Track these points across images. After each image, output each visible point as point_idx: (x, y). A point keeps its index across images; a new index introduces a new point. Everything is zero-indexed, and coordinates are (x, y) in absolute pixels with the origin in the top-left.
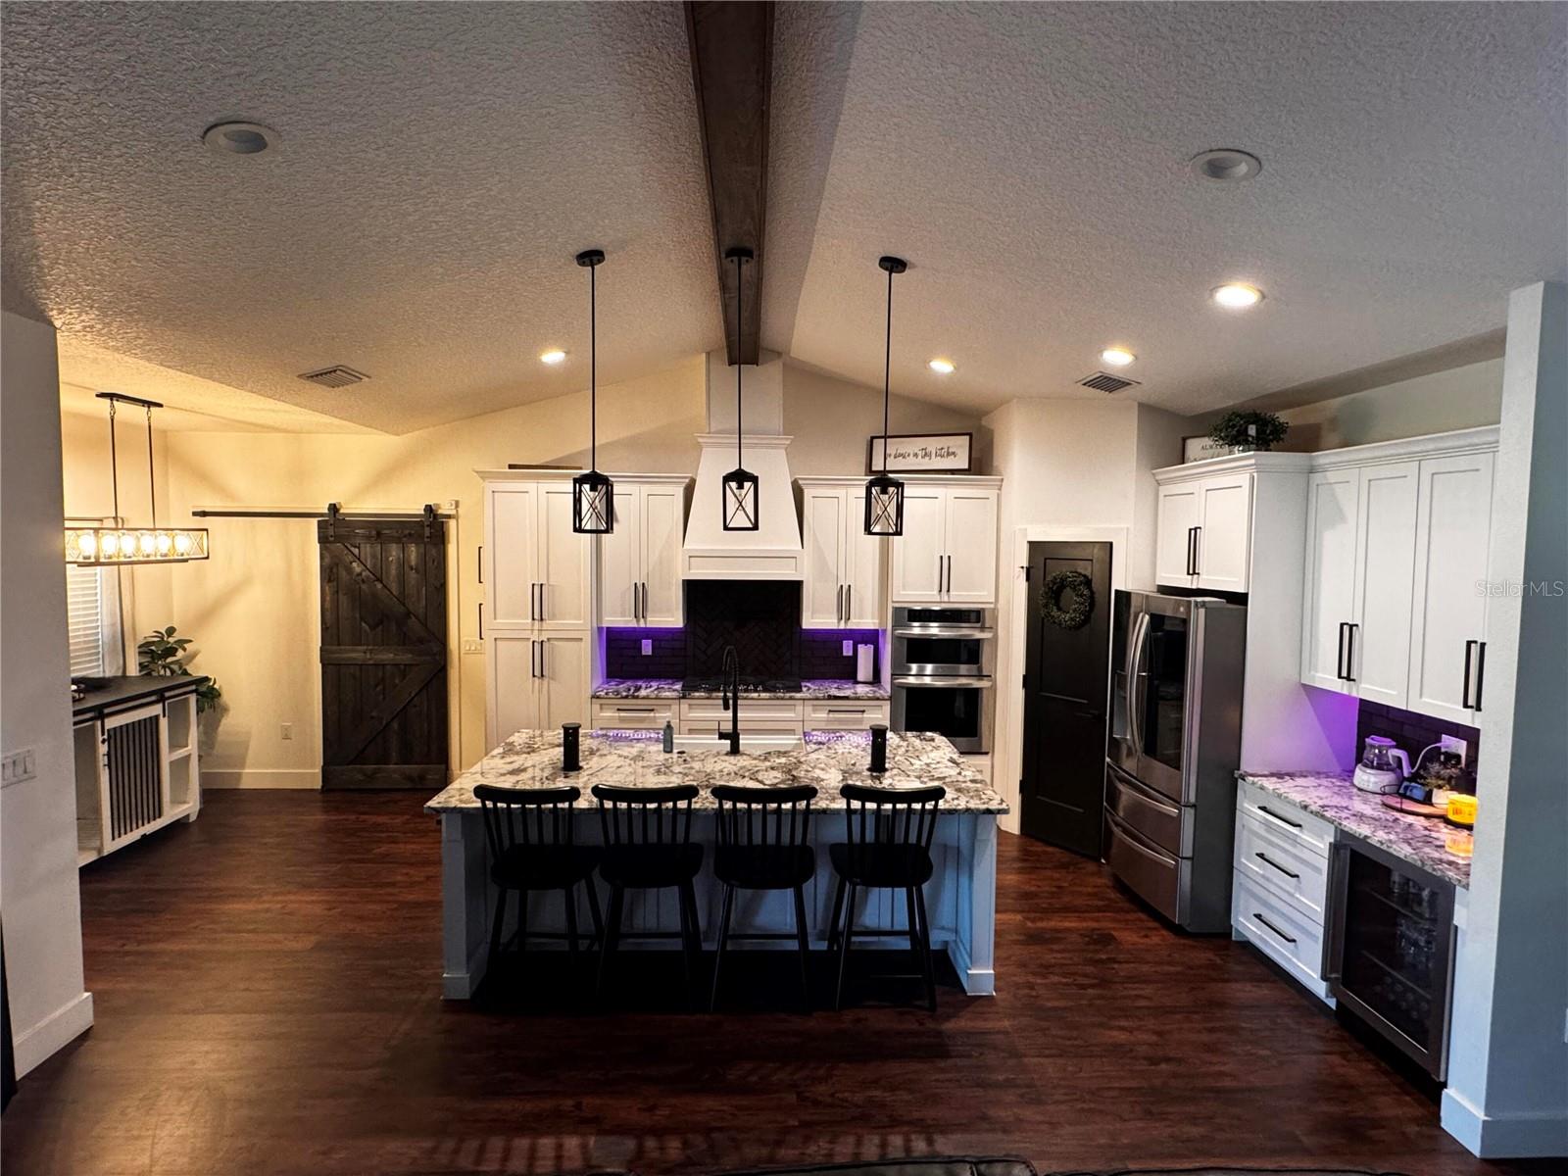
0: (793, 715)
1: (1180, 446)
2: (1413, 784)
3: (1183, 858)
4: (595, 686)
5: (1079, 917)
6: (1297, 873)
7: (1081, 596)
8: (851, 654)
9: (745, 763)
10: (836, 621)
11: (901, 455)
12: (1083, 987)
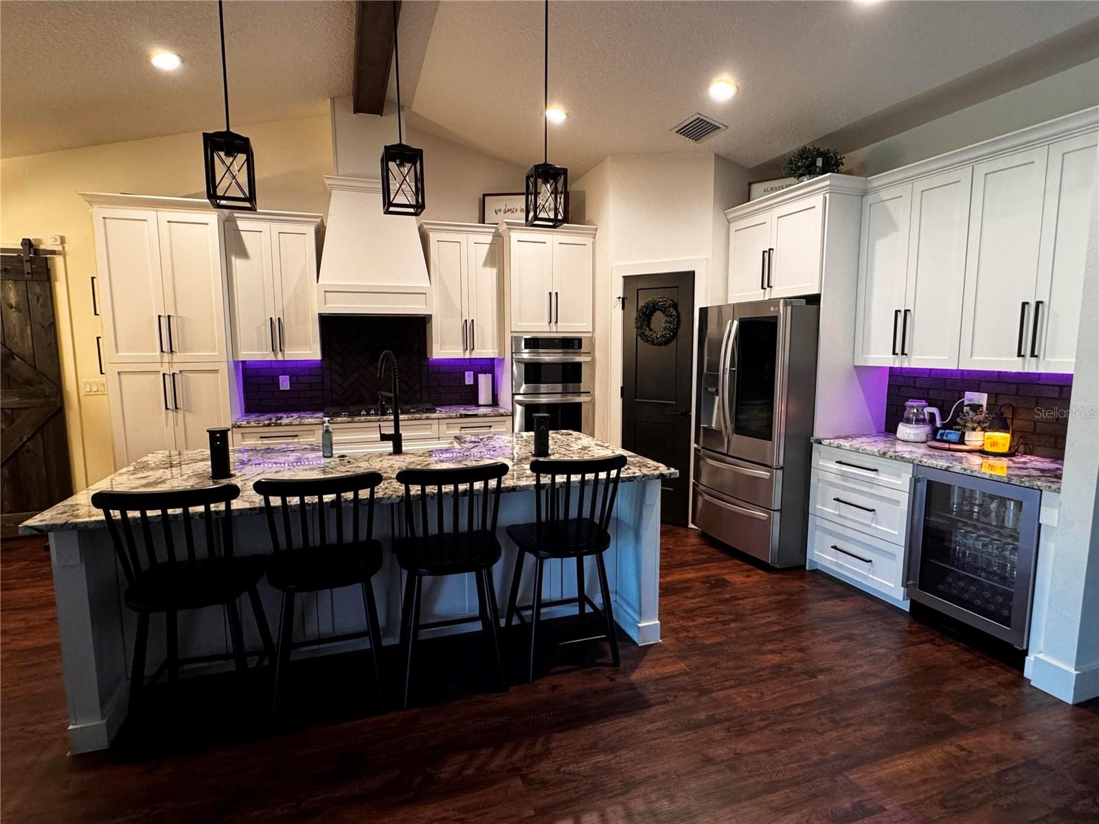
0: (429, 433)
1: (747, 189)
2: (947, 431)
3: (774, 511)
4: (234, 419)
5: (693, 569)
6: (873, 508)
7: (671, 316)
8: (472, 383)
9: (412, 460)
10: (462, 351)
11: (509, 210)
12: (724, 623)
